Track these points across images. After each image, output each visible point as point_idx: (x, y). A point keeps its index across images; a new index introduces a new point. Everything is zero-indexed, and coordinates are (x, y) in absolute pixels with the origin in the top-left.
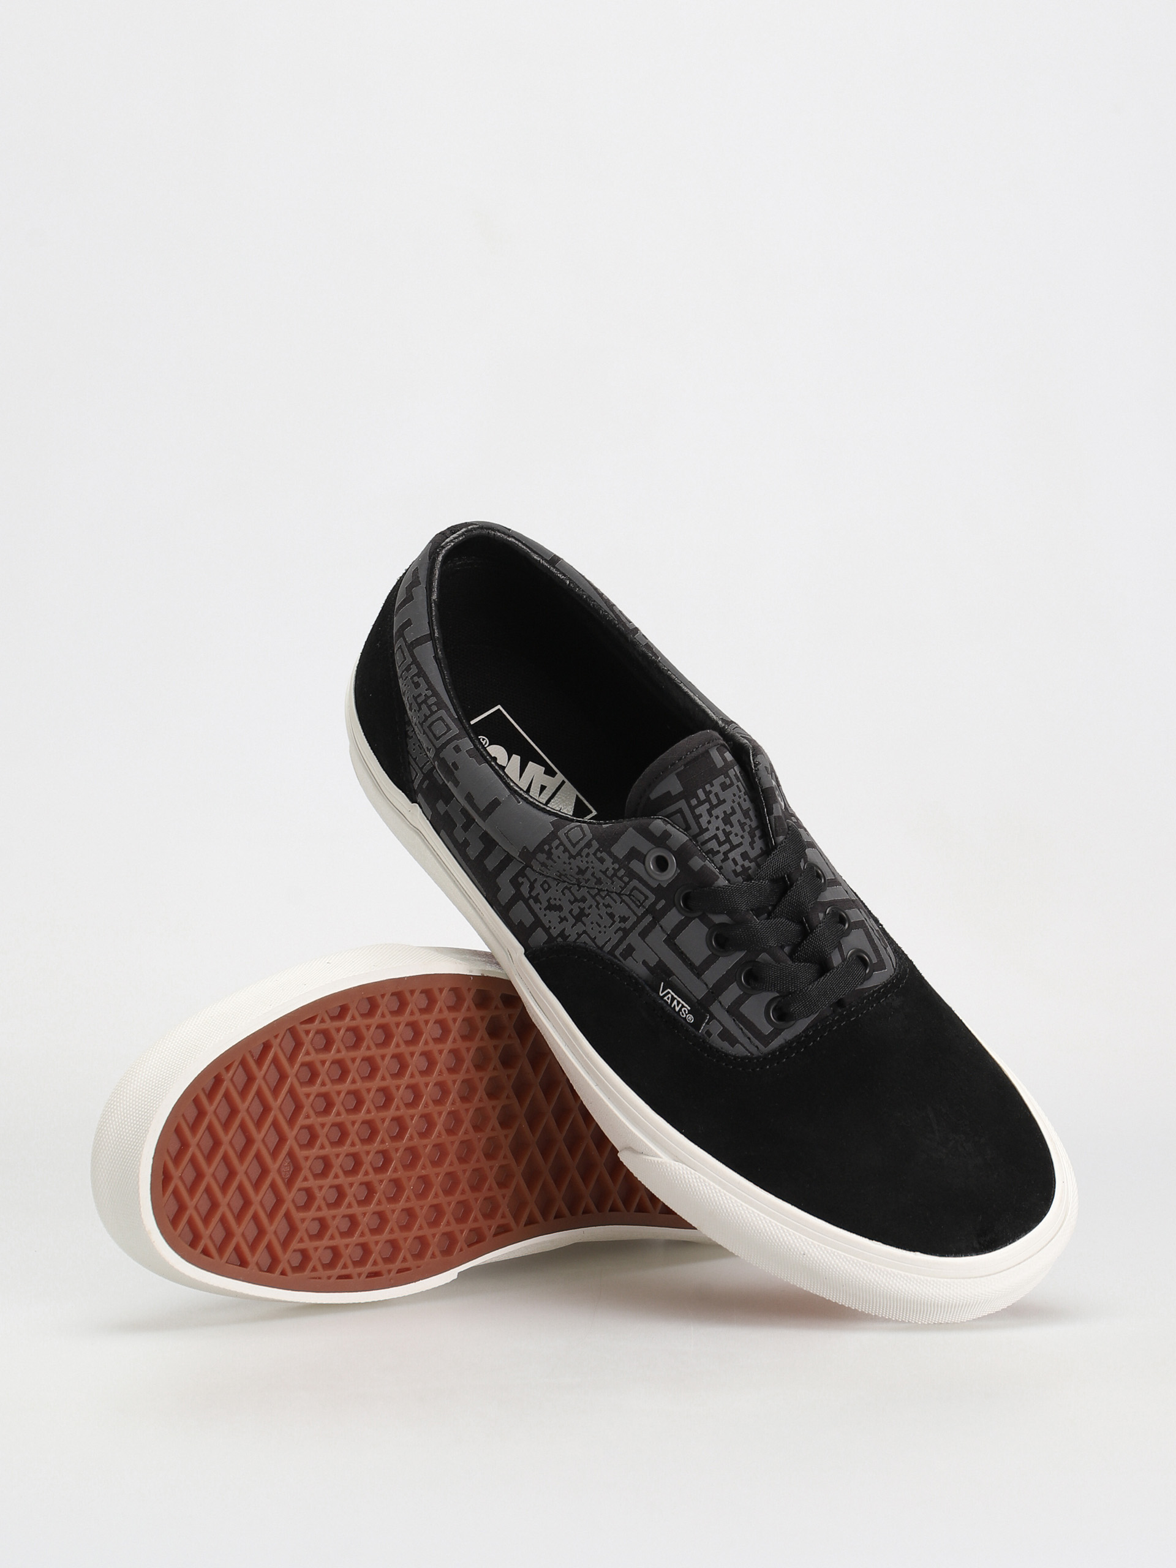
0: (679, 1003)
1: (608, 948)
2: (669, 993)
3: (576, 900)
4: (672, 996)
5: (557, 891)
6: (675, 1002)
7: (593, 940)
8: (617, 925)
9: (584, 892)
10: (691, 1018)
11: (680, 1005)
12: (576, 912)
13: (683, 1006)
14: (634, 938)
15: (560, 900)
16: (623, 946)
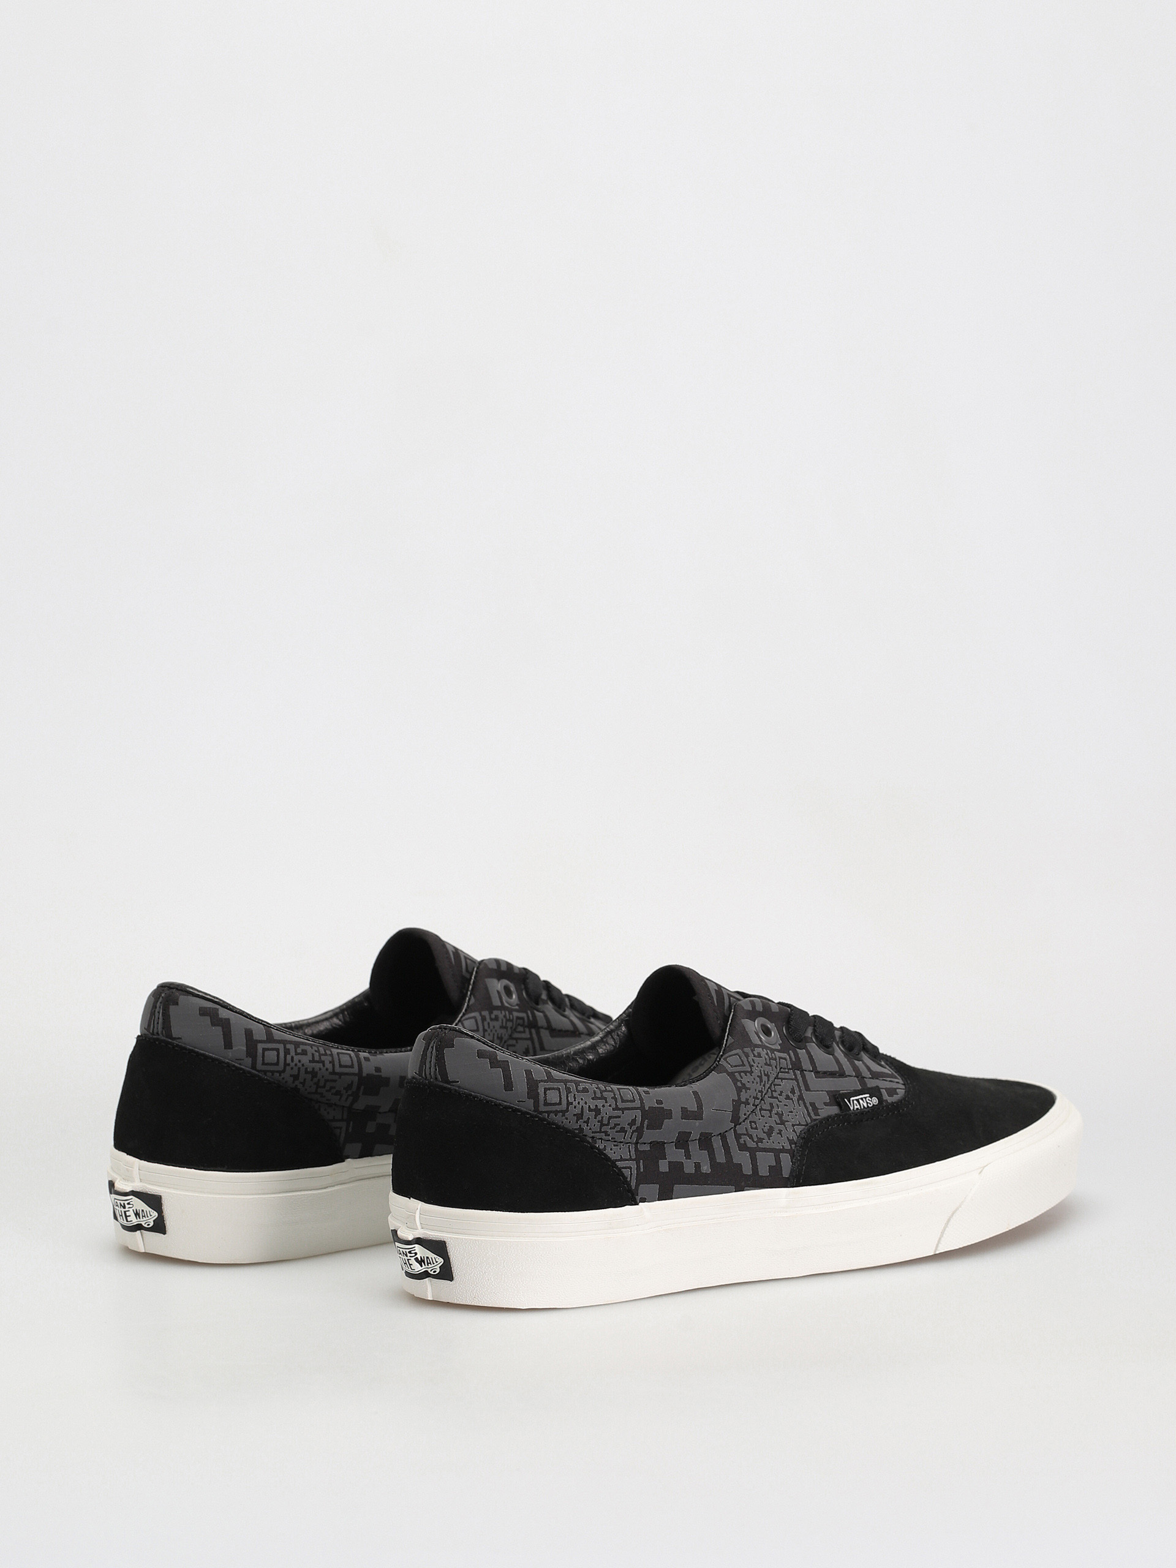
0: (862, 1099)
1: (809, 1120)
2: (853, 1100)
3: (770, 1111)
4: (856, 1100)
5: (760, 1119)
6: (861, 1101)
7: (800, 1124)
8: (795, 1098)
9: (768, 1100)
10: (875, 1101)
11: (864, 1099)
12: (776, 1118)
13: (865, 1098)
14: (808, 1096)
15: (766, 1123)
16: (810, 1108)
